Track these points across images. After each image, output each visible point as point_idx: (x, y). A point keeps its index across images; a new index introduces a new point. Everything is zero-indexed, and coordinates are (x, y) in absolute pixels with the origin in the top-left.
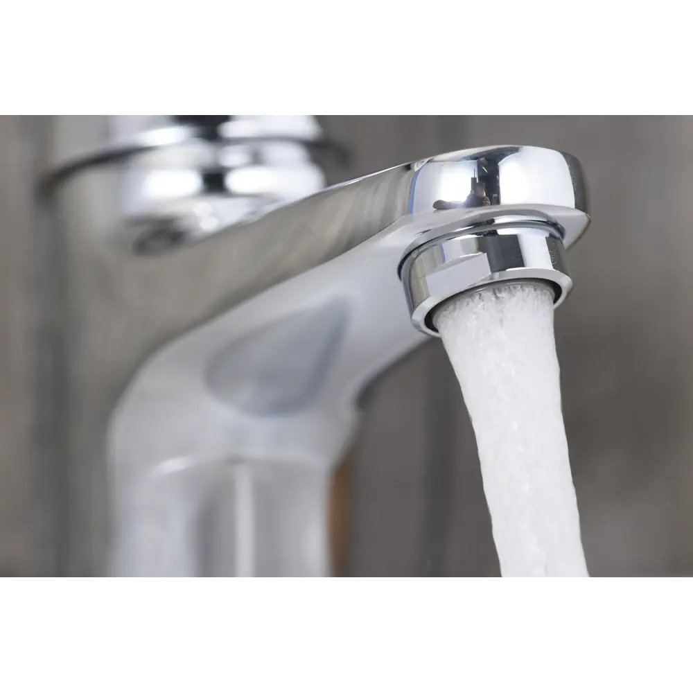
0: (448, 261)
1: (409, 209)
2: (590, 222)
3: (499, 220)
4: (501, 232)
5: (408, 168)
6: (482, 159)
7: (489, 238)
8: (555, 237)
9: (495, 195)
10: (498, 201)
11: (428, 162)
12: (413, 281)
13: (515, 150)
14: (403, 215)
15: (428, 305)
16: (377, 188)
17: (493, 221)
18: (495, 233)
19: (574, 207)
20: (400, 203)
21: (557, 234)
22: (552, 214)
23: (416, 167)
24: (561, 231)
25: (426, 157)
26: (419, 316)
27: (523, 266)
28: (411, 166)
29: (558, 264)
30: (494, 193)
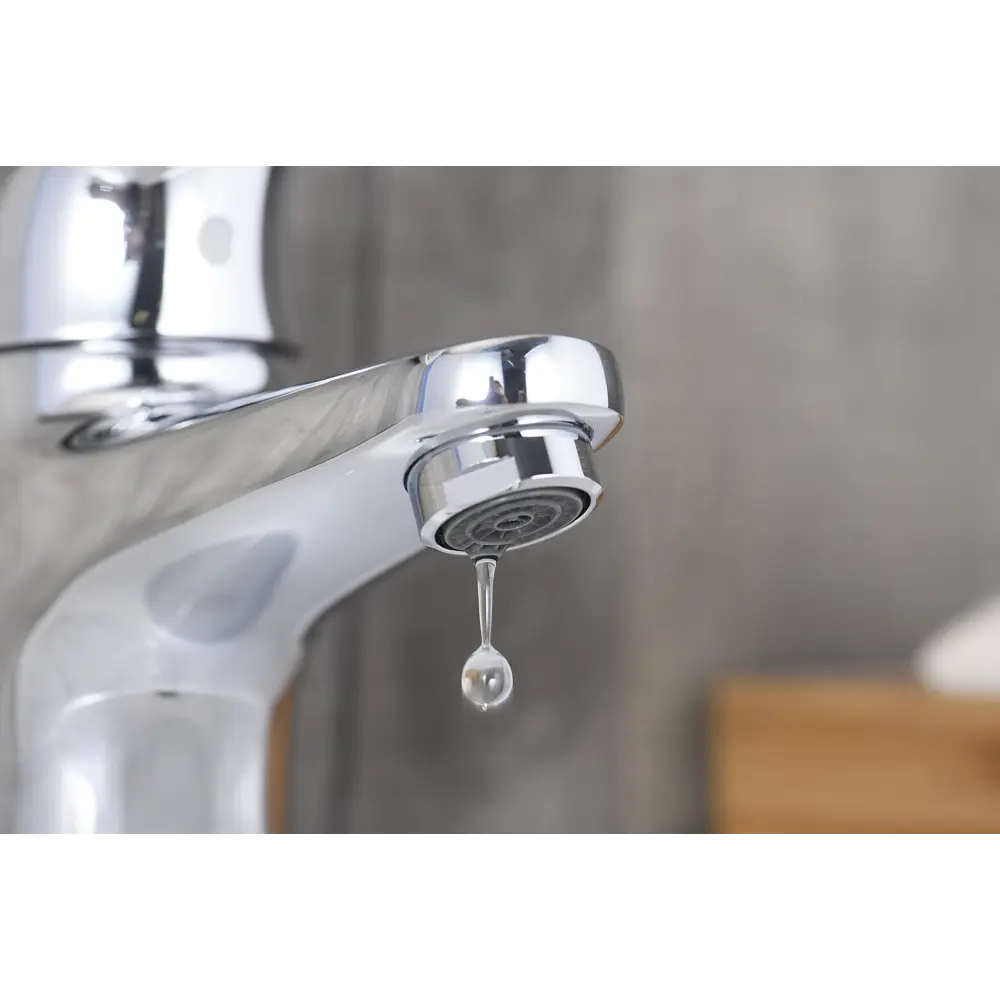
0: (464, 467)
1: (418, 408)
2: (621, 423)
3: (522, 421)
4: (525, 433)
5: (416, 361)
6: (507, 351)
7: (511, 441)
8: (583, 440)
9: (521, 392)
10: (524, 400)
11: (443, 354)
12: (424, 490)
13: (545, 340)
14: (410, 414)
15: (439, 518)
16: (375, 385)
17: (516, 421)
18: (518, 435)
19: (607, 406)
20: (406, 400)
21: (586, 437)
22: (581, 415)
23: (427, 360)
24: (589, 432)
25: (442, 348)
26: (429, 531)
27: (551, 472)
28: (420, 359)
29: (589, 470)
30: (521, 389)
